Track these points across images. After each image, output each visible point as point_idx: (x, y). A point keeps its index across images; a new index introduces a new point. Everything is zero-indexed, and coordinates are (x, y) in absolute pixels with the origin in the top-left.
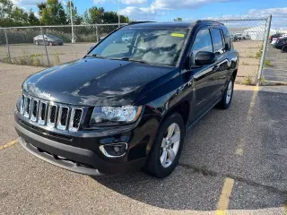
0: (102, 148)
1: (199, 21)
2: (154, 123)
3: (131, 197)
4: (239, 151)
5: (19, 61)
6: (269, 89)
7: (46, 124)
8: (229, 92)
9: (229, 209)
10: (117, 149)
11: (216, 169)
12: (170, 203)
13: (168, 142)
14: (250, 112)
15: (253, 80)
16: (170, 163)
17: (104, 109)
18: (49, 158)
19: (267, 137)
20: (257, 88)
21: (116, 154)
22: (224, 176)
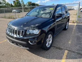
0: (29, 42)
1: (58, 5)
2: (44, 34)
3: (38, 55)
4: (70, 43)
6: (79, 24)
7: (14, 35)
8: (67, 25)
12: (49, 57)
13: (49, 40)
14: (73, 31)
15: (75, 22)
16: (49, 46)
17: (30, 31)
18: (15, 45)
19: (78, 38)
20: (76, 24)
21: (33, 43)
22: (65, 50)
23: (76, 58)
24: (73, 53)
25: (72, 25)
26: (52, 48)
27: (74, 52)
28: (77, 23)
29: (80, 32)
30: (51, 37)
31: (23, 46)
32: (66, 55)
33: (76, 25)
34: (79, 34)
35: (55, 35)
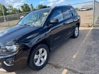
0: (5, 62)
4: (74, 56)
10: (10, 63)
11: (62, 65)
13: (40, 56)
16: (42, 64)
19: (89, 49)
22: (64, 68)
25: (86, 30)
26: (47, 66)
28: (93, 27)
29: (94, 39)
30: (45, 52)
33: (92, 30)
34: (93, 42)
35: (52, 48)
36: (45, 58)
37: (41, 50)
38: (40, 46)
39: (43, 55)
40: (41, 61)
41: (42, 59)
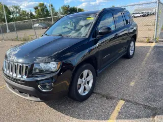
4: (132, 84)
5: (22, 39)
8: (132, 48)
9: (117, 119)
10: (47, 87)
11: (115, 95)
13: (84, 81)
14: (146, 59)
15: (151, 39)
16: (87, 92)
19: (153, 74)
20: (154, 44)
21: (47, 89)
22: (119, 99)
23: (139, 117)
24: (134, 107)
25: (144, 47)
26: (93, 97)
27: (137, 104)
28: (156, 42)
29: (159, 60)
30: (91, 75)
31: (30, 96)
32: (119, 110)
33: (155, 46)
34: (158, 64)
35: (99, 71)
36: (90, 85)
37: (85, 72)
38: (85, 66)
39: (88, 79)
40: (85, 89)
41: (86, 86)
